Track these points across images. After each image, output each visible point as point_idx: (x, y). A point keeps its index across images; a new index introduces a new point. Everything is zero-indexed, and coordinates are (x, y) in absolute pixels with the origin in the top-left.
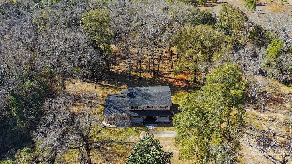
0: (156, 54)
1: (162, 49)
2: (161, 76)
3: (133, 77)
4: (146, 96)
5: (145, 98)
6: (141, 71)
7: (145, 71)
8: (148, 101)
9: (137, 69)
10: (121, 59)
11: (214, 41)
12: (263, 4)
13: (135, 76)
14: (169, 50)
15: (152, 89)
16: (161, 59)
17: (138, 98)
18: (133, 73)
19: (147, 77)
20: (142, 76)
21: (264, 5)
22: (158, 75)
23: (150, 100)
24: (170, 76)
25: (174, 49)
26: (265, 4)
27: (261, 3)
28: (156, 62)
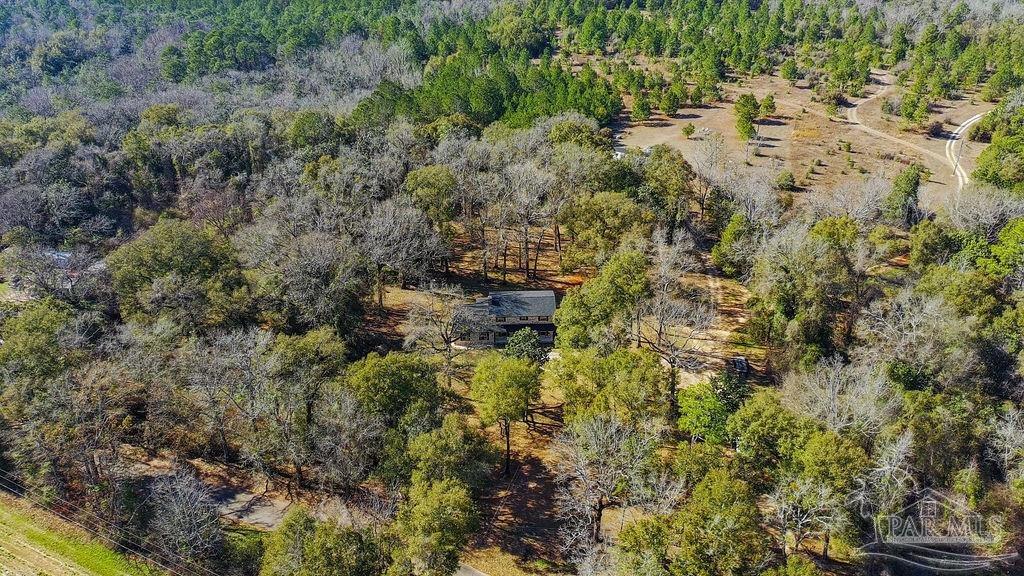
0: (532, 239)
1: (540, 230)
2: (541, 280)
3: (491, 281)
4: (517, 303)
5: (517, 307)
6: (505, 271)
7: (513, 271)
8: (521, 311)
9: (496, 267)
10: (465, 250)
11: (623, 217)
12: (783, 121)
13: (494, 279)
14: (555, 232)
15: (526, 294)
16: (541, 248)
17: (506, 307)
18: (491, 275)
19: (516, 280)
20: (507, 278)
21: (784, 124)
22: (535, 277)
23: (524, 309)
24: (557, 279)
25: (563, 230)
26: (787, 121)
27: (779, 117)
28: (532, 254)
